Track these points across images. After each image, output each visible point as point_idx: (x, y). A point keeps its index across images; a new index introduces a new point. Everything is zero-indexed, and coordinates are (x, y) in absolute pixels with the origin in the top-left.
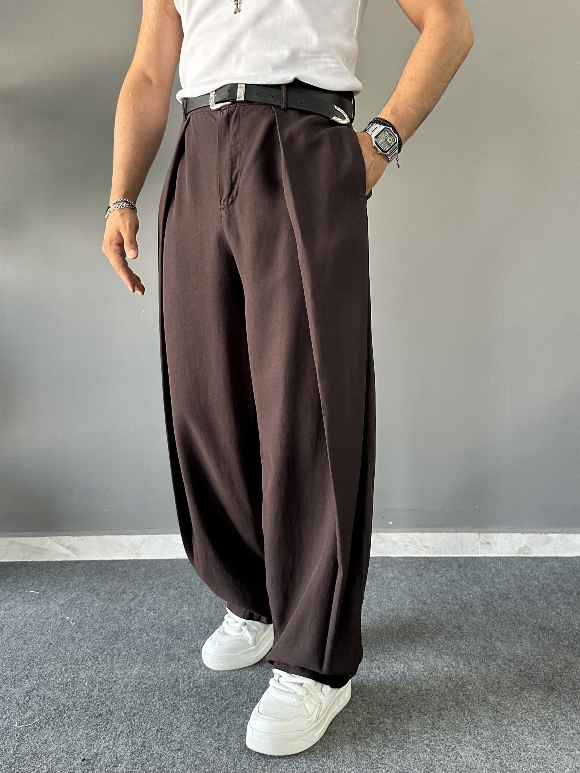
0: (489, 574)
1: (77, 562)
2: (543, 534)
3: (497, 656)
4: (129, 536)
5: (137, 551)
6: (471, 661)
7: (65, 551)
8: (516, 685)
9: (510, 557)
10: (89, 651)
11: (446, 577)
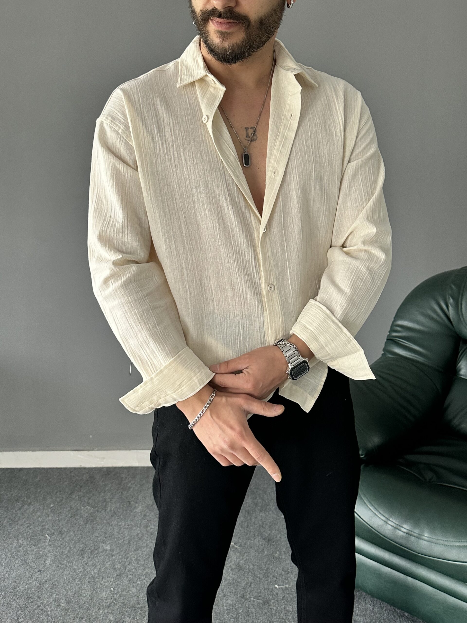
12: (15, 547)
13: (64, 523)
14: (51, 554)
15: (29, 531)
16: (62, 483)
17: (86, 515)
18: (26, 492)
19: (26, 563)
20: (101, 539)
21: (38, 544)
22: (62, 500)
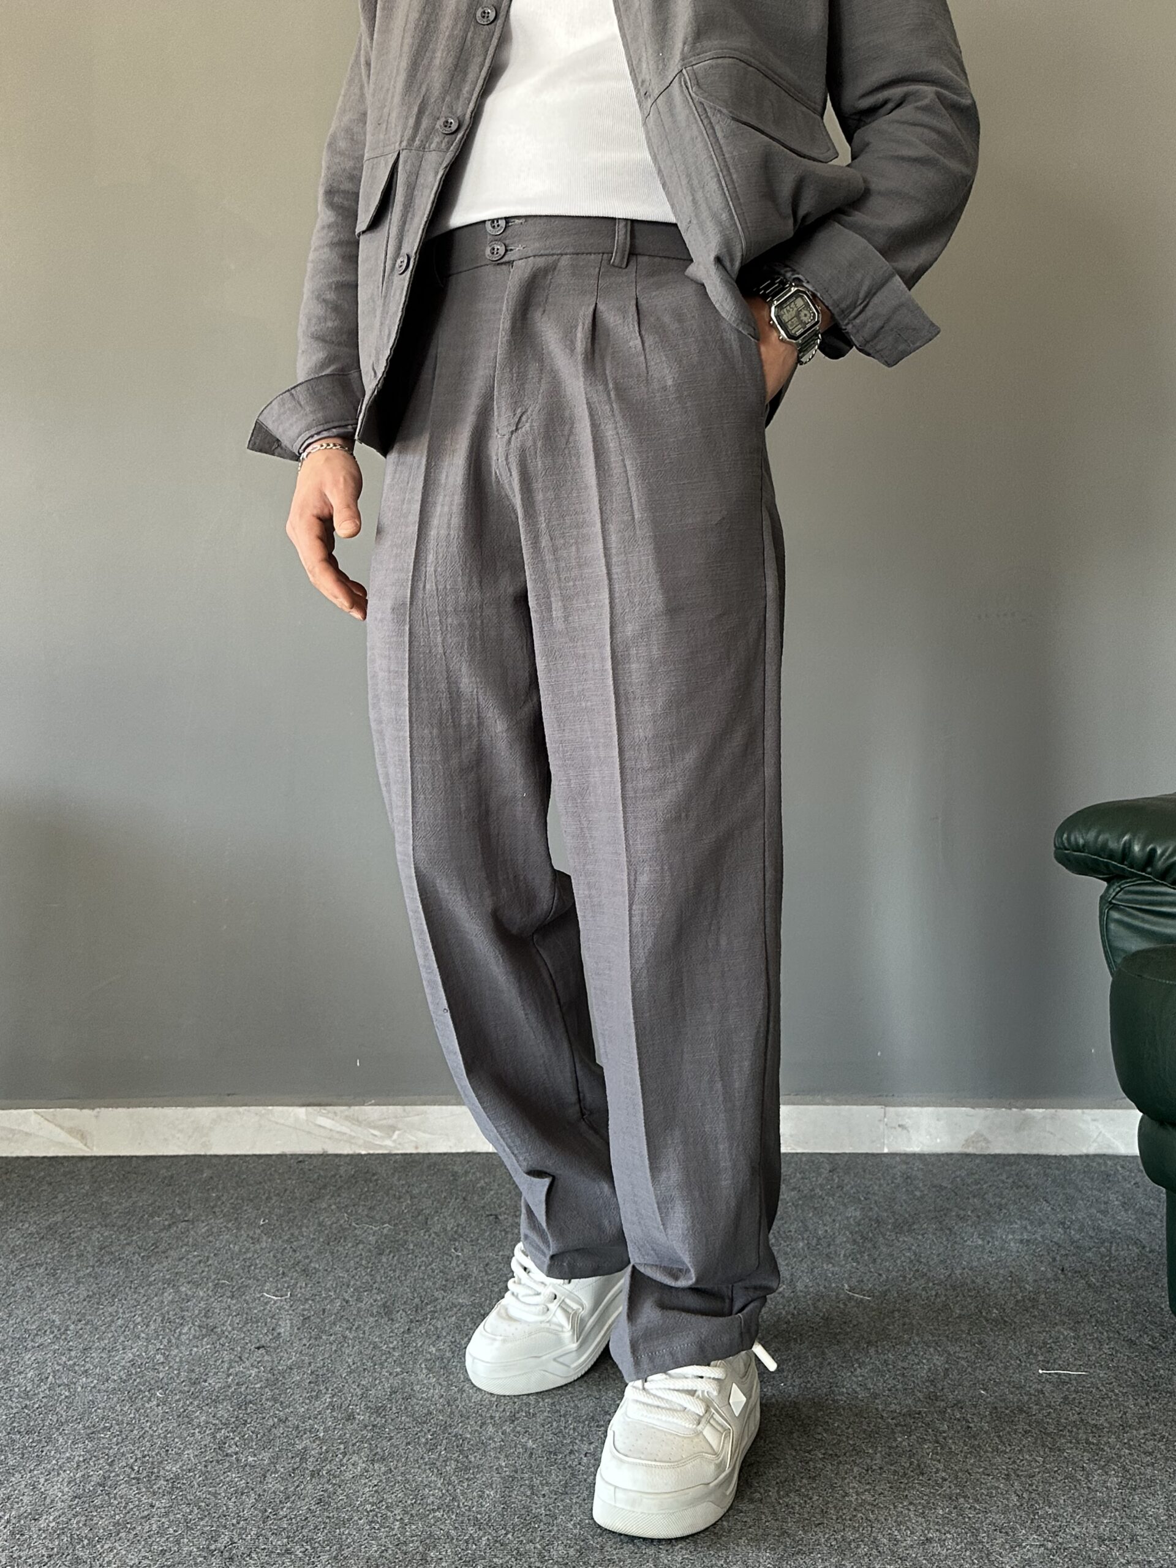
1: (82, 1158)
2: (1014, 1109)
4: (190, 1110)
5: (204, 1139)
7: (63, 1136)
9: (942, 1154)
12: (172, 1302)
13: (310, 1253)
14: (290, 1315)
15: (207, 1269)
16: (279, 1181)
17: (373, 1239)
18: (177, 1199)
19: (215, 1333)
20: (434, 1283)
21: (241, 1296)
22: (289, 1213)
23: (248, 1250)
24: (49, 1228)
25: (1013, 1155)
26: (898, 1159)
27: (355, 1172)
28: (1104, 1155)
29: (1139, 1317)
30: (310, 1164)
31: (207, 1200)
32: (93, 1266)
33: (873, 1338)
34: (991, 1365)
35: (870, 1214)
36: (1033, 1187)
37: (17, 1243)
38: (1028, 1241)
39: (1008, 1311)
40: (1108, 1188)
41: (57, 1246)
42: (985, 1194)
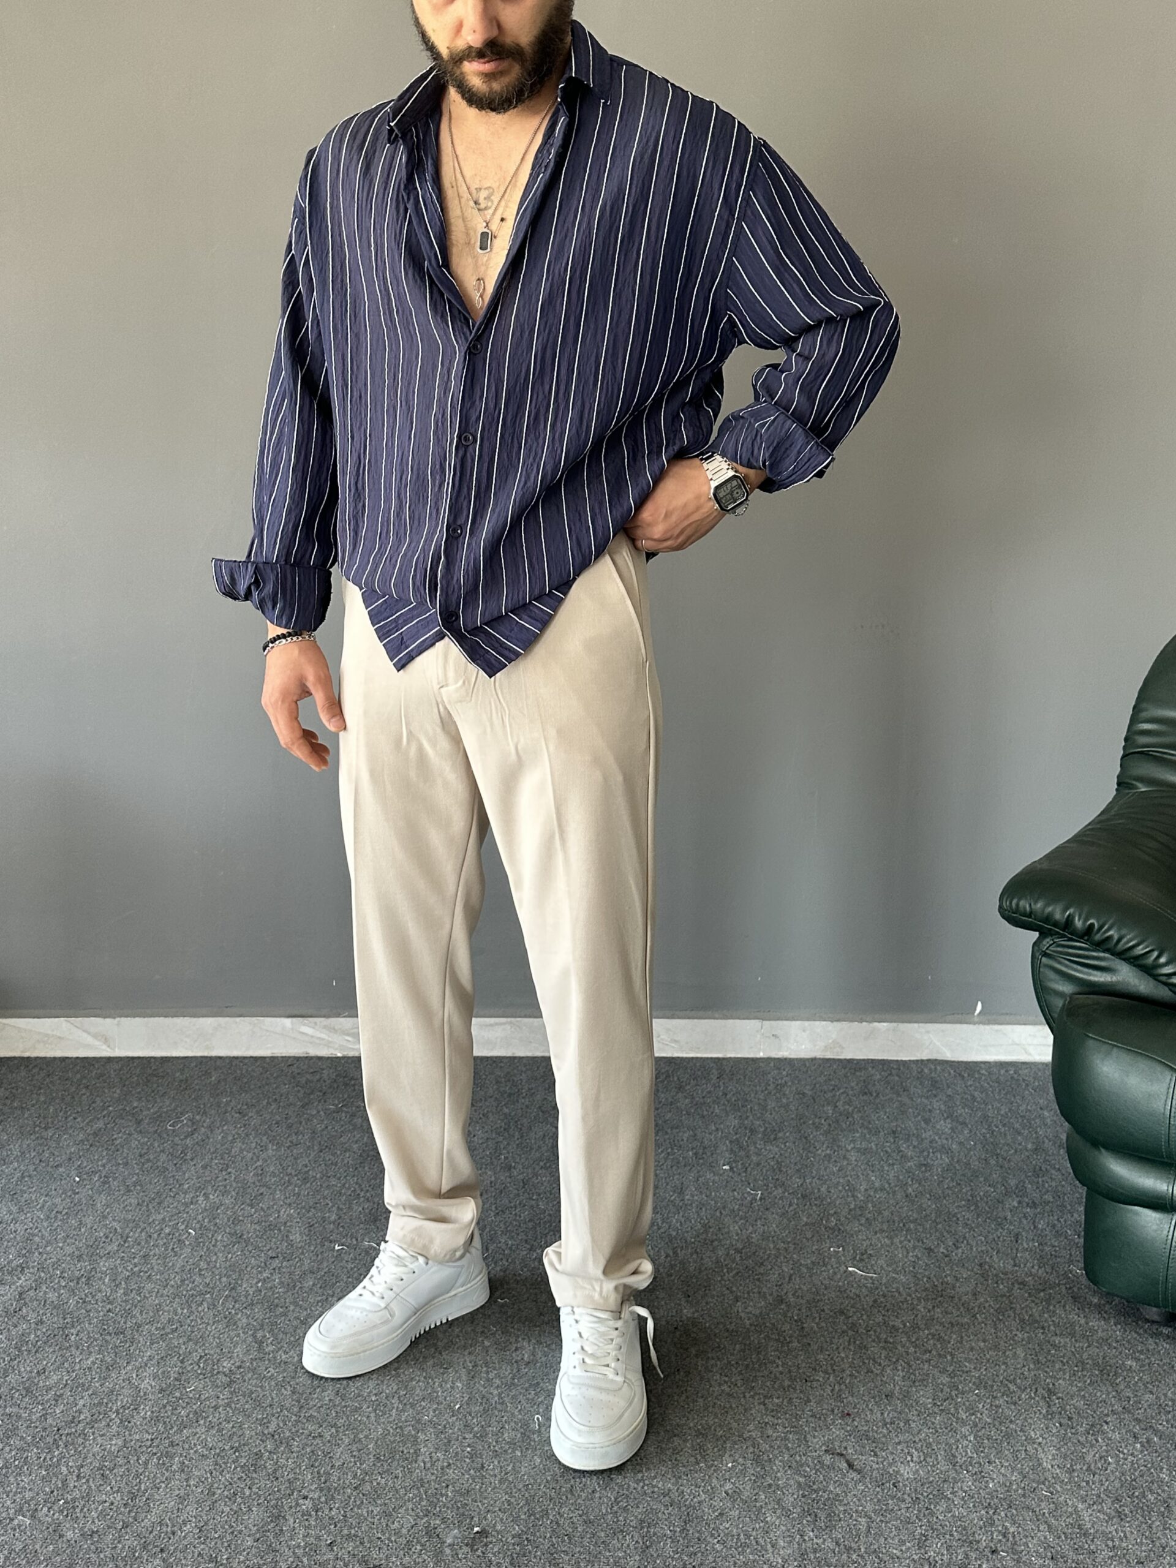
0: (762, 1091)
1: (109, 1060)
2: (864, 1023)
3: (720, 1241)
4: (195, 1019)
5: (207, 1043)
6: (679, 1251)
7: (90, 1040)
8: (732, 1292)
9: (808, 1059)
10: (114, 1224)
11: (693, 1098)
12: (205, 1209)
13: (309, 1163)
16: (275, 1086)
18: (194, 1104)
19: (243, 1240)
21: (258, 1203)
23: (258, 1157)
24: (95, 1134)
25: (864, 1060)
26: (772, 1065)
27: (336, 1076)
28: (936, 1060)
29: (940, 1226)
30: (298, 1067)
31: (219, 1105)
32: (138, 1174)
33: (740, 1246)
34: (825, 1271)
35: (746, 1122)
36: (875, 1094)
37: (72, 1150)
38: (866, 1149)
39: (843, 1219)
40: (935, 1096)
41: (104, 1154)
42: (839, 1100)
